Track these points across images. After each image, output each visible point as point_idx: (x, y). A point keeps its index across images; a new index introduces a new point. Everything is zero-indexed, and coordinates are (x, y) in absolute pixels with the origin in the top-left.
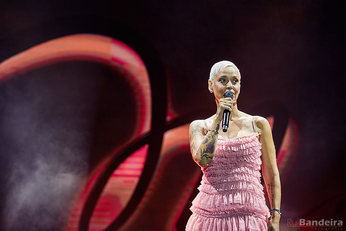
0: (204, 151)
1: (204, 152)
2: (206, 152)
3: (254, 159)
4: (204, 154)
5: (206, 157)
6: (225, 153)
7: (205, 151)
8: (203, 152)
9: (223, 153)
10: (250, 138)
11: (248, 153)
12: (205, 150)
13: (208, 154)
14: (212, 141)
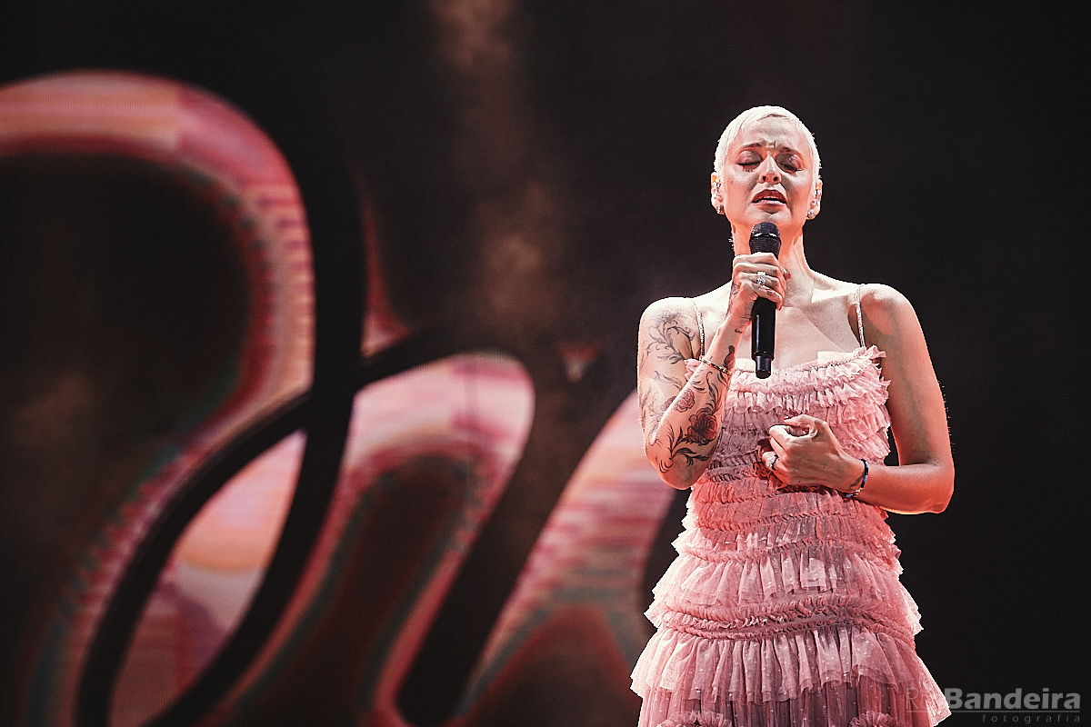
0: (680, 437)
1: (680, 439)
2: (687, 440)
3: (865, 437)
4: (683, 445)
5: (687, 456)
6: (763, 420)
7: (684, 437)
8: (676, 440)
9: (755, 420)
10: (850, 366)
11: (842, 420)
12: (685, 432)
13: (693, 447)
14: (708, 406)
